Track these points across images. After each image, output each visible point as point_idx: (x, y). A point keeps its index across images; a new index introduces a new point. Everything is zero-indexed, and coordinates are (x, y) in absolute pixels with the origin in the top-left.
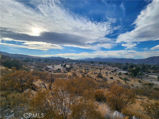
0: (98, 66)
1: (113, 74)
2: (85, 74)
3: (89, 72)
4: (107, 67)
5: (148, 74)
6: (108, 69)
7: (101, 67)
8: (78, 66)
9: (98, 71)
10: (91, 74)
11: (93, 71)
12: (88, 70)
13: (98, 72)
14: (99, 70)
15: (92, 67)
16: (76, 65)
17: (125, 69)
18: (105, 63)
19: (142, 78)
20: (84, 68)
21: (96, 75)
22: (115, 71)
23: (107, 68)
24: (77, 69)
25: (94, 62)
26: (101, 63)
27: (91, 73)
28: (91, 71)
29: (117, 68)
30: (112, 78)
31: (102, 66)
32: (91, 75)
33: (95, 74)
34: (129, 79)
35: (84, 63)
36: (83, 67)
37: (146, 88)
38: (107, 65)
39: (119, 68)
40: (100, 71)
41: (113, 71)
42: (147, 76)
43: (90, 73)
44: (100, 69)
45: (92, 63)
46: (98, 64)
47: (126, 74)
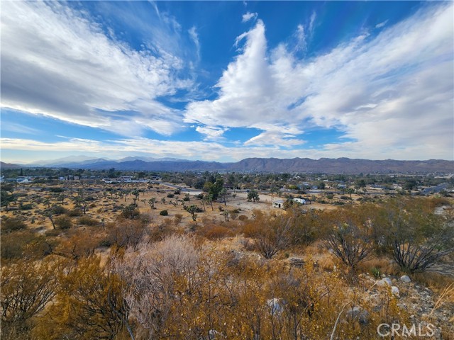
0: (132, 184)
1: (171, 203)
2: (74, 214)
3: (93, 206)
4: (158, 184)
5: (237, 192)
6: (160, 190)
7: (140, 188)
8: (43, 189)
9: (128, 200)
10: (99, 211)
11: (112, 202)
12: (93, 199)
13: (128, 203)
14: (132, 196)
15: (109, 190)
16: (38, 187)
17: (199, 186)
18: (155, 175)
19: (225, 202)
20: (76, 195)
21: (119, 213)
22: (176, 193)
23: (158, 188)
24: (39, 202)
25: (119, 174)
26: (142, 175)
27: (99, 208)
28: (101, 203)
29: (183, 186)
30: (164, 213)
31: (143, 184)
32: (100, 215)
33: (116, 208)
34: (203, 209)
35: (76, 178)
36: (72, 193)
37: (228, 221)
38: (160, 180)
39: (187, 185)
40: (135, 200)
41: (172, 193)
42: (234, 196)
43: (95, 209)
44: (136, 194)
45: (112, 176)
46: (135, 179)
47: (200, 197)
